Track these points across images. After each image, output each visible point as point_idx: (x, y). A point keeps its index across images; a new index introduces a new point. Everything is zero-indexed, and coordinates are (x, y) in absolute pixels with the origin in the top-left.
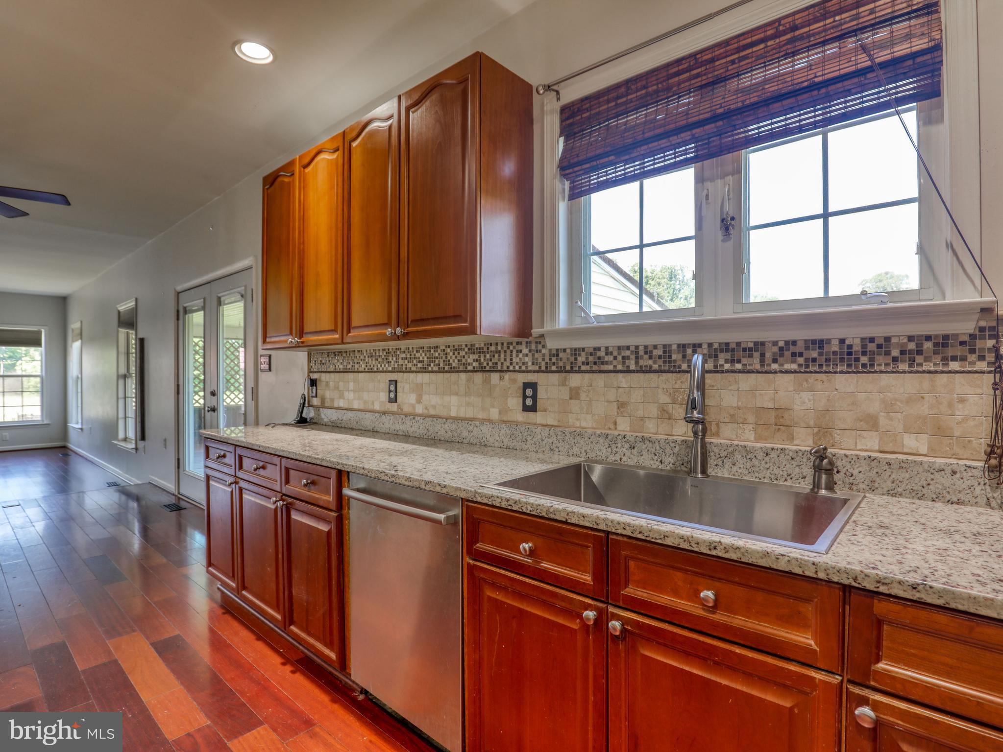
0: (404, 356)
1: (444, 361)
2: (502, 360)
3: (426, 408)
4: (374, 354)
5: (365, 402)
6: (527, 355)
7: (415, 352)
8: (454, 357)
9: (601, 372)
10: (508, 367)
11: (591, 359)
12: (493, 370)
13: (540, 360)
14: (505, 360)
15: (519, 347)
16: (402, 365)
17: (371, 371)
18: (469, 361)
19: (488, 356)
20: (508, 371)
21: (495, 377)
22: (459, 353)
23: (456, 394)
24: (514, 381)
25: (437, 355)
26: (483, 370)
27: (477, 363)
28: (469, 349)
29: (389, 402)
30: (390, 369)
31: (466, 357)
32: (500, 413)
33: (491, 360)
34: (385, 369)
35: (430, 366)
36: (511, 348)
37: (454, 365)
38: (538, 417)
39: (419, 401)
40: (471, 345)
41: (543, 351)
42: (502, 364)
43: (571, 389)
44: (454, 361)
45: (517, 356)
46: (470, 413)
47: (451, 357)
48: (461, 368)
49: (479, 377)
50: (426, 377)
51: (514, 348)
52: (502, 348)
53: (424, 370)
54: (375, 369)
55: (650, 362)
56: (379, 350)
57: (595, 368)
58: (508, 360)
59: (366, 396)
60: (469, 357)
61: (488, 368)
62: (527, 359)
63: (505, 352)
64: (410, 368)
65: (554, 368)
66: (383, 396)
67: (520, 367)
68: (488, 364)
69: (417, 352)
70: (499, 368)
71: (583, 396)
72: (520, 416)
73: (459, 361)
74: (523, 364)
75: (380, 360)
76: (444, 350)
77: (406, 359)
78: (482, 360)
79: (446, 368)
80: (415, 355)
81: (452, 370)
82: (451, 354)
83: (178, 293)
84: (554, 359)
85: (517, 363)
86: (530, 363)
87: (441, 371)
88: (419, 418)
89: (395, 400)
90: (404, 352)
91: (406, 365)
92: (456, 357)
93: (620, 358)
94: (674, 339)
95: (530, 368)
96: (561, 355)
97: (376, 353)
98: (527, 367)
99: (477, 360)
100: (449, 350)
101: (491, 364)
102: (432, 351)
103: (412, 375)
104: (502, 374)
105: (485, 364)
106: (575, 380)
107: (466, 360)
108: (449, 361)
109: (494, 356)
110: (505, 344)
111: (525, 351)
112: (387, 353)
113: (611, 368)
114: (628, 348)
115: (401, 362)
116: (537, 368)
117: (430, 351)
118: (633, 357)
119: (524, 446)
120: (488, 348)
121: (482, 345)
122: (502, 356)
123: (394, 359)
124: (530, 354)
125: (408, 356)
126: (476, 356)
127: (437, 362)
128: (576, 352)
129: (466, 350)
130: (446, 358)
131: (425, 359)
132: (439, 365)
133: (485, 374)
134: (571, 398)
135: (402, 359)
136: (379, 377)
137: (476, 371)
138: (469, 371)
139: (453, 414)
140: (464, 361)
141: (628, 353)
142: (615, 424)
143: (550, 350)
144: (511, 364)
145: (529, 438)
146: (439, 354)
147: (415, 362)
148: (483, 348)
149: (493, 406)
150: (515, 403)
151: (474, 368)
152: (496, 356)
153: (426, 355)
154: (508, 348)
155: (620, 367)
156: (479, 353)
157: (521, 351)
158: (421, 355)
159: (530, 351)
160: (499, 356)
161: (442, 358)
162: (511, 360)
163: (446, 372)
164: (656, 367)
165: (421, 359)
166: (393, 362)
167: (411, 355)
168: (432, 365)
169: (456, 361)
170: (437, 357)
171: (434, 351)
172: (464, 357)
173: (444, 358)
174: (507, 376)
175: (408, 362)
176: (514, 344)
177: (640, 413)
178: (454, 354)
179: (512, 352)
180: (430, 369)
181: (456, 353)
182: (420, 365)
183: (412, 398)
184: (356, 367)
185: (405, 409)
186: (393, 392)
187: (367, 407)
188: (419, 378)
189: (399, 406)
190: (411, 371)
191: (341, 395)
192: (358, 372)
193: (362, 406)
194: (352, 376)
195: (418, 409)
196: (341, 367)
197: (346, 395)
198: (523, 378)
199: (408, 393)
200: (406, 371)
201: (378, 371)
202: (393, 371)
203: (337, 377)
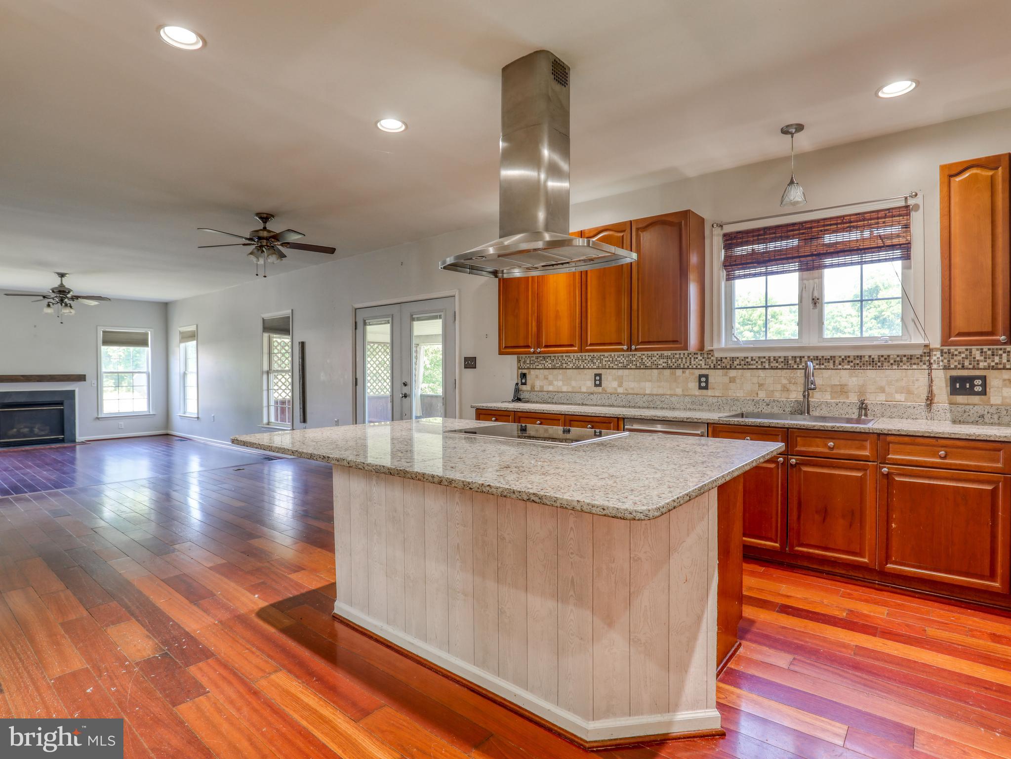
0: (607, 359)
1: (640, 363)
2: (684, 363)
3: (626, 390)
4: (580, 358)
5: (573, 387)
6: (701, 360)
7: (616, 357)
8: (648, 361)
9: (748, 369)
10: (688, 366)
11: (743, 363)
12: (678, 368)
13: (710, 363)
14: (686, 363)
15: (696, 356)
16: (606, 365)
17: (578, 368)
18: (659, 363)
19: (674, 360)
20: (688, 368)
21: (679, 372)
22: (652, 359)
23: (650, 381)
24: (693, 374)
25: (634, 359)
26: (670, 368)
27: (666, 364)
28: (659, 356)
29: (595, 386)
30: (595, 367)
31: (657, 361)
32: (683, 391)
33: (676, 363)
34: (590, 367)
35: (629, 365)
36: (690, 356)
37: (648, 365)
38: (709, 392)
39: (620, 385)
40: (661, 354)
41: (712, 358)
42: (684, 364)
43: (730, 378)
44: (648, 363)
45: (694, 360)
46: (661, 391)
47: (646, 361)
48: (654, 367)
49: (667, 372)
50: (626, 372)
51: (692, 356)
52: (684, 356)
53: (625, 368)
54: (582, 367)
55: (777, 365)
56: (585, 356)
57: (745, 367)
58: (688, 362)
59: (574, 383)
60: (659, 361)
61: (673, 367)
62: (701, 362)
63: (686, 358)
64: (613, 367)
65: (719, 367)
66: (590, 383)
67: (697, 366)
68: (674, 365)
69: (618, 357)
70: (682, 367)
71: (738, 381)
72: (697, 392)
73: (651, 363)
74: (699, 364)
75: (585, 361)
76: (640, 357)
77: (609, 361)
78: (669, 362)
79: (642, 367)
80: (616, 359)
81: (646, 368)
82: (646, 359)
83: (356, 309)
84: (719, 362)
85: (695, 364)
86: (703, 365)
87: (638, 368)
88: (622, 395)
89: (600, 385)
90: (607, 357)
91: (609, 365)
92: (650, 361)
93: (759, 362)
94: (790, 354)
95: (703, 367)
96: (723, 360)
97: (582, 358)
98: (701, 366)
99: (665, 363)
100: (644, 357)
101: (675, 364)
102: (631, 357)
103: (614, 371)
104: (684, 370)
105: (672, 365)
106: (733, 373)
107: (657, 362)
108: (644, 363)
109: (678, 360)
110: (686, 354)
111: (700, 358)
112: (592, 357)
113: (755, 367)
114: (764, 357)
115: (604, 363)
116: (708, 367)
117: (629, 357)
118: (767, 362)
119: (701, 407)
120: (674, 356)
121: (670, 354)
122: (684, 360)
123: (599, 361)
124: (703, 360)
125: (611, 359)
126: (665, 360)
127: (634, 363)
128: (733, 359)
129: (658, 357)
130: (642, 361)
131: (625, 361)
132: (636, 365)
133: (671, 370)
134: (730, 382)
135: (606, 361)
136: (585, 372)
137: (665, 369)
138: (659, 369)
139: (648, 392)
140: (655, 363)
141: (764, 360)
142: (757, 394)
143: (717, 358)
144: (690, 365)
145: (704, 403)
146: (636, 359)
147: (616, 363)
148: (670, 356)
149: (678, 388)
150: (693, 385)
151: (663, 366)
152: (680, 360)
153: (625, 359)
154: (688, 356)
155: (759, 367)
156: (667, 358)
157: (697, 358)
158: (622, 359)
159: (703, 358)
160: (682, 360)
161: (638, 361)
162: (690, 362)
163: (642, 369)
164: (780, 367)
165: (621, 361)
166: (597, 363)
167: (613, 359)
168: (631, 365)
169: (650, 363)
170: (635, 361)
171: (632, 357)
172: (656, 360)
173: (640, 361)
174: (687, 371)
175: (611, 363)
176: (693, 354)
177: (771, 389)
178: (648, 359)
179: (691, 358)
180: (629, 367)
181: (650, 358)
182: (620, 365)
183: (615, 384)
184: (564, 365)
185: (609, 390)
186: (598, 380)
187: (575, 391)
188: (620, 372)
189: (603, 389)
190: (613, 368)
191: (551, 383)
192: (566, 368)
193: (570, 390)
194: (561, 371)
195: (620, 390)
196: (550, 365)
197: (555, 383)
198: (698, 372)
199: (611, 381)
200: (609, 368)
201: (584, 368)
202: (598, 368)
203: (546, 372)
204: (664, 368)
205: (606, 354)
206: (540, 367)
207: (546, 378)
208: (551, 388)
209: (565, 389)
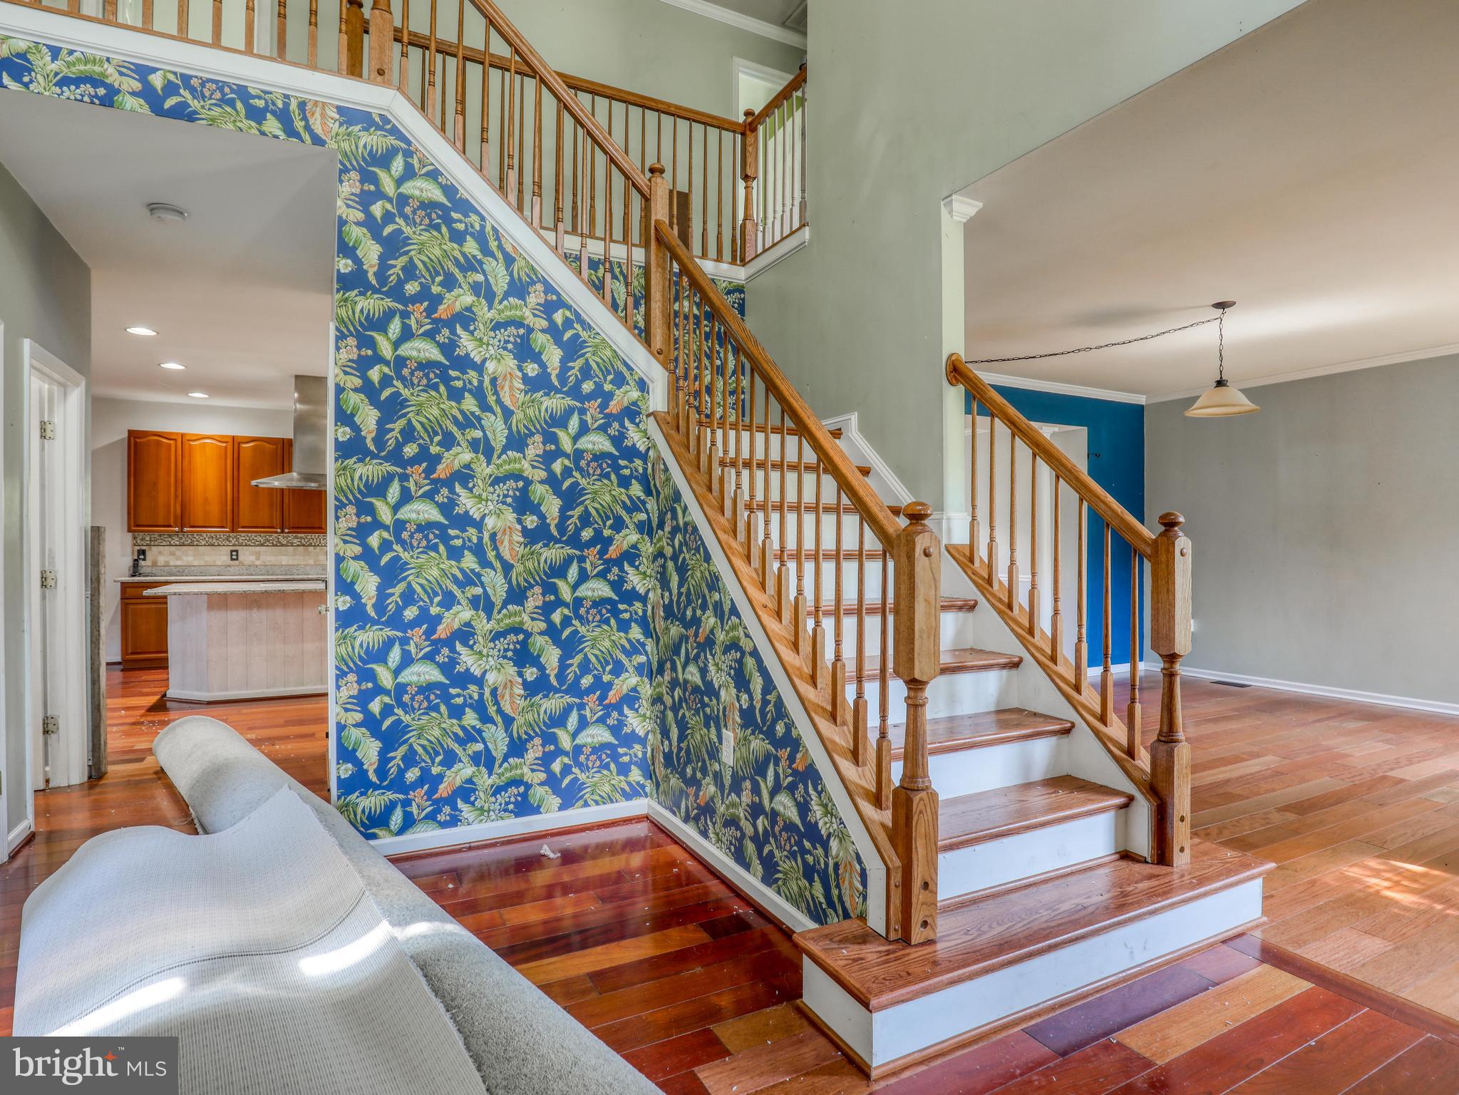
0: (244, 539)
1: (276, 542)
3: (264, 561)
4: (214, 537)
10: (319, 544)
12: (310, 545)
14: (317, 542)
16: (242, 543)
17: (212, 545)
18: (294, 542)
21: (311, 549)
22: (287, 539)
23: (285, 554)
24: (323, 549)
26: (304, 545)
28: (295, 537)
29: (232, 560)
30: (231, 545)
32: (315, 561)
33: (308, 542)
34: (226, 545)
35: (266, 543)
37: (283, 543)
39: (258, 559)
46: (295, 563)
48: (288, 545)
49: (301, 549)
50: (263, 548)
52: (315, 537)
53: (262, 545)
54: (217, 545)
59: (207, 558)
60: (294, 540)
61: (307, 545)
66: (225, 558)
69: (255, 537)
70: (314, 545)
73: (287, 542)
75: (220, 540)
78: (303, 542)
79: (278, 545)
80: (253, 538)
81: (282, 545)
85: (324, 543)
87: (276, 545)
89: (237, 559)
90: (244, 537)
91: (246, 543)
92: (285, 540)
97: (216, 537)
99: (300, 542)
100: (280, 537)
102: (267, 537)
103: (251, 548)
104: (315, 547)
107: (292, 542)
108: (280, 541)
112: (227, 537)
115: (241, 541)
123: (235, 540)
125: (247, 539)
126: (300, 540)
127: (271, 542)
129: (293, 537)
130: (278, 540)
131: (262, 540)
132: (273, 543)
136: (220, 548)
138: (294, 546)
139: (284, 563)
140: (290, 542)
147: (253, 541)
148: (303, 537)
151: (298, 544)
158: (259, 538)
165: (258, 540)
166: (233, 542)
167: (250, 538)
169: (285, 542)
170: (271, 540)
171: (269, 537)
172: (291, 540)
173: (276, 540)
175: (248, 541)
178: (283, 539)
180: (266, 545)
181: (285, 538)
182: (257, 543)
183: (252, 558)
184: (195, 543)
185: (246, 563)
186: (234, 555)
187: (208, 564)
188: (258, 549)
189: (240, 562)
190: (250, 545)
191: (179, 558)
192: (197, 545)
193: (203, 564)
194: (191, 548)
195: (258, 563)
196: (178, 543)
197: (185, 558)
199: (247, 555)
200: (246, 545)
201: (220, 545)
202: (234, 545)
203: (173, 549)
204: (298, 546)
205: (242, 534)
206: (164, 543)
207: (172, 554)
208: (179, 563)
209: (196, 563)
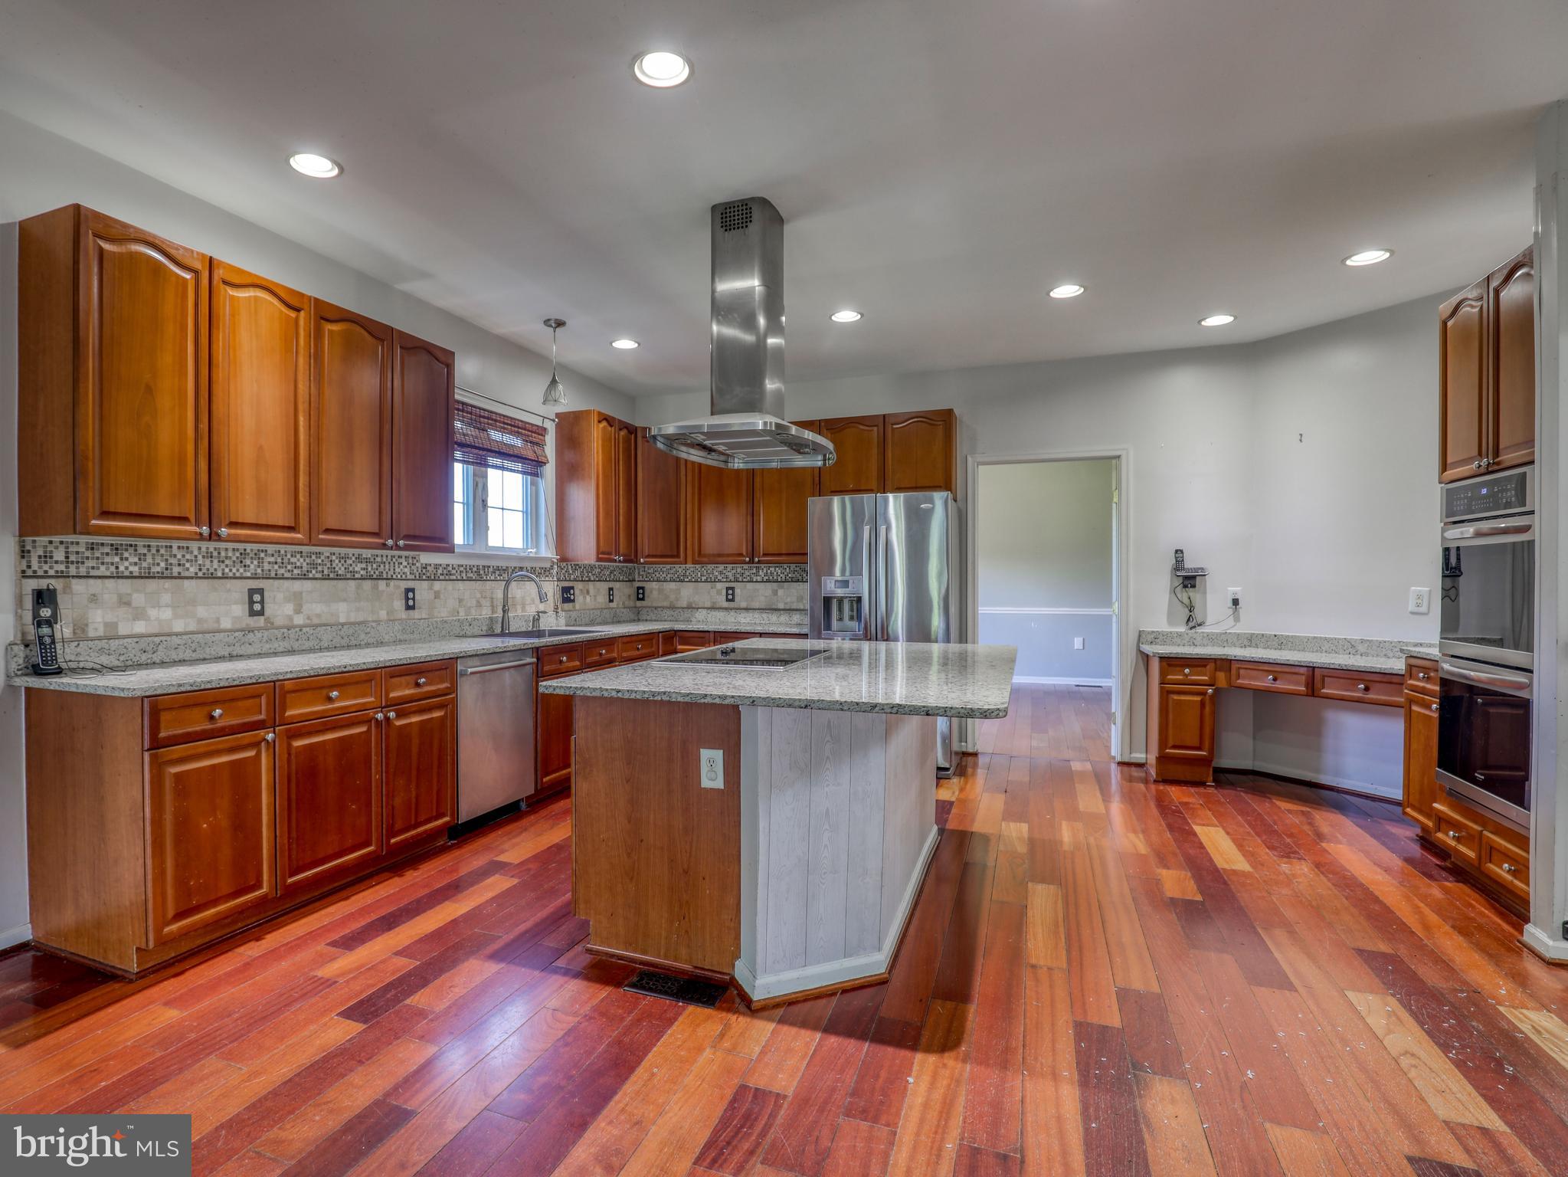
0: (272, 559)
1: (328, 568)
2: (387, 570)
3: (308, 618)
4: (215, 554)
5: (200, 621)
6: (406, 567)
7: (289, 556)
8: (340, 565)
9: (450, 580)
10: (392, 576)
11: (445, 572)
12: (380, 578)
13: (415, 571)
14: (389, 570)
15: (400, 560)
16: (270, 571)
17: (212, 577)
18: (356, 569)
19: (375, 566)
20: (392, 579)
21: (382, 584)
22: (345, 561)
23: (345, 600)
24: (398, 587)
25: (320, 561)
26: (371, 578)
27: (365, 572)
28: (356, 558)
29: (250, 616)
30: (248, 574)
31: (354, 565)
32: (388, 613)
33: (377, 569)
34: (238, 575)
35: (311, 572)
36: (394, 560)
37: (340, 572)
38: (415, 614)
39: (298, 611)
40: (359, 555)
41: (417, 564)
42: (387, 573)
43: (435, 592)
44: (340, 569)
45: (399, 567)
46: (360, 617)
47: (337, 565)
48: (349, 575)
49: (367, 585)
50: (308, 585)
51: (397, 560)
52: (387, 560)
53: (304, 577)
54: (220, 574)
55: (472, 575)
56: (227, 549)
57: (447, 577)
58: (392, 570)
59: (202, 611)
60: (356, 566)
61: (375, 576)
62: (406, 570)
63: (389, 563)
64: (283, 575)
65: (424, 577)
66: (239, 610)
67: (401, 576)
68: (375, 573)
69: (292, 556)
70: (385, 576)
71: (442, 596)
72: (403, 614)
73: (345, 569)
74: (404, 573)
75: (227, 562)
76: (328, 557)
77: (276, 563)
78: (370, 569)
79: (332, 576)
80: (289, 559)
81: (338, 578)
82: (337, 561)
84: (424, 571)
85: (399, 573)
86: (408, 573)
87: (328, 578)
88: (308, 629)
89: (261, 613)
90: (273, 555)
91: (276, 571)
92: (343, 565)
93: (459, 572)
94: (481, 563)
95: (408, 577)
96: (429, 568)
97: (219, 553)
98: (406, 576)
99: (364, 569)
100: (334, 558)
101: (377, 573)
102: (314, 557)
103: (286, 584)
104: (388, 581)
105: (372, 573)
106: (437, 585)
107: (354, 568)
108: (334, 568)
109: (380, 566)
110: (389, 557)
111: (405, 563)
112: (241, 554)
113: (454, 578)
114: (462, 566)
115: (266, 566)
116: (413, 577)
117: (311, 557)
118: (465, 571)
119: (412, 637)
120: (375, 559)
121: (370, 556)
122: (387, 566)
123: (255, 562)
124: (408, 566)
125: (279, 560)
126: (364, 566)
127: (320, 568)
128: (437, 566)
129: (354, 559)
130: (331, 565)
131: (305, 564)
132: (323, 572)
133: (373, 581)
134: (435, 598)
135: (269, 563)
136: (228, 586)
137: (364, 579)
138: (357, 579)
139: (342, 620)
140: (351, 569)
141: (462, 569)
142: (458, 613)
143: (422, 564)
144: (394, 573)
145: (415, 629)
146: (323, 561)
147: (289, 567)
148: (370, 559)
149: (382, 609)
150: (399, 604)
151: (362, 575)
152: (382, 566)
153: (305, 560)
154: (392, 560)
155: (459, 578)
156: (367, 562)
157: (401, 563)
158: (298, 560)
159: (408, 564)
160: (385, 566)
161: (326, 565)
162: (394, 570)
163: (332, 579)
164: (474, 578)
165: (298, 564)
166: (252, 566)
167: (282, 559)
168: (314, 572)
169: (343, 569)
170: (320, 564)
171: (317, 557)
172: (351, 565)
173: (329, 565)
174: (392, 583)
175: (280, 567)
176: (396, 557)
177: (469, 605)
178: (340, 562)
179: (394, 563)
180: (311, 576)
181: (343, 561)
182: (296, 571)
183: (289, 609)
184: (176, 570)
185: (279, 621)
186: (255, 603)
187: (205, 627)
188: (297, 586)
189: (267, 620)
190: (283, 578)
191: (139, 615)
192: (180, 577)
193: (192, 627)
194: (168, 584)
195: (299, 620)
196: (135, 569)
197: (153, 613)
198: (404, 585)
199: (280, 604)
200: (276, 578)
201: (224, 577)
202: (255, 577)
203: (124, 586)
204: (362, 578)
205: (271, 548)
206: (103, 570)
207: (124, 602)
208: (140, 627)
209: (179, 626)
